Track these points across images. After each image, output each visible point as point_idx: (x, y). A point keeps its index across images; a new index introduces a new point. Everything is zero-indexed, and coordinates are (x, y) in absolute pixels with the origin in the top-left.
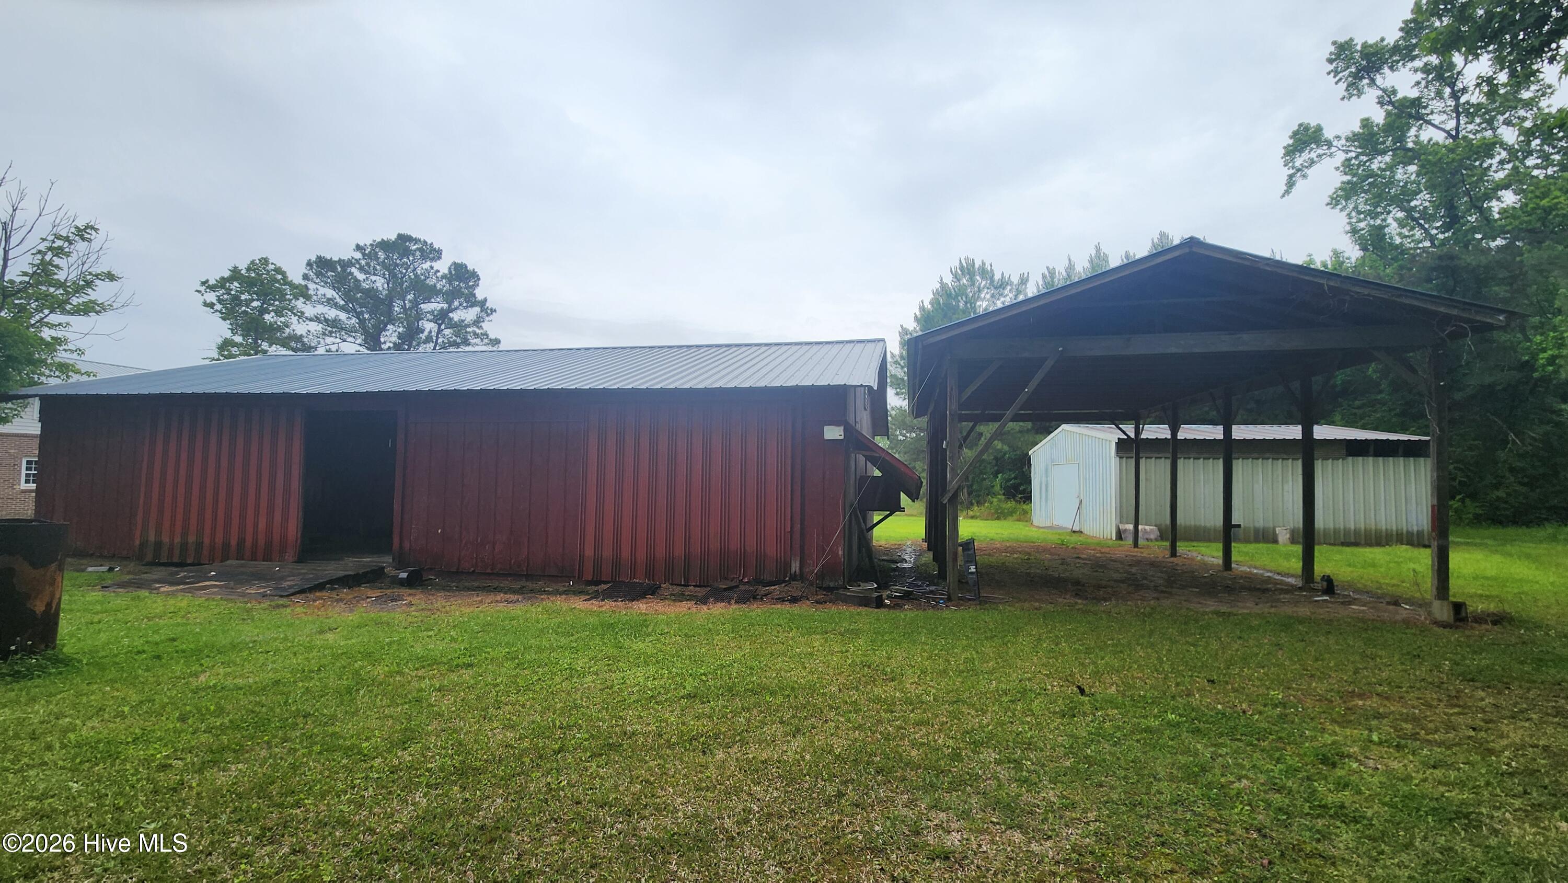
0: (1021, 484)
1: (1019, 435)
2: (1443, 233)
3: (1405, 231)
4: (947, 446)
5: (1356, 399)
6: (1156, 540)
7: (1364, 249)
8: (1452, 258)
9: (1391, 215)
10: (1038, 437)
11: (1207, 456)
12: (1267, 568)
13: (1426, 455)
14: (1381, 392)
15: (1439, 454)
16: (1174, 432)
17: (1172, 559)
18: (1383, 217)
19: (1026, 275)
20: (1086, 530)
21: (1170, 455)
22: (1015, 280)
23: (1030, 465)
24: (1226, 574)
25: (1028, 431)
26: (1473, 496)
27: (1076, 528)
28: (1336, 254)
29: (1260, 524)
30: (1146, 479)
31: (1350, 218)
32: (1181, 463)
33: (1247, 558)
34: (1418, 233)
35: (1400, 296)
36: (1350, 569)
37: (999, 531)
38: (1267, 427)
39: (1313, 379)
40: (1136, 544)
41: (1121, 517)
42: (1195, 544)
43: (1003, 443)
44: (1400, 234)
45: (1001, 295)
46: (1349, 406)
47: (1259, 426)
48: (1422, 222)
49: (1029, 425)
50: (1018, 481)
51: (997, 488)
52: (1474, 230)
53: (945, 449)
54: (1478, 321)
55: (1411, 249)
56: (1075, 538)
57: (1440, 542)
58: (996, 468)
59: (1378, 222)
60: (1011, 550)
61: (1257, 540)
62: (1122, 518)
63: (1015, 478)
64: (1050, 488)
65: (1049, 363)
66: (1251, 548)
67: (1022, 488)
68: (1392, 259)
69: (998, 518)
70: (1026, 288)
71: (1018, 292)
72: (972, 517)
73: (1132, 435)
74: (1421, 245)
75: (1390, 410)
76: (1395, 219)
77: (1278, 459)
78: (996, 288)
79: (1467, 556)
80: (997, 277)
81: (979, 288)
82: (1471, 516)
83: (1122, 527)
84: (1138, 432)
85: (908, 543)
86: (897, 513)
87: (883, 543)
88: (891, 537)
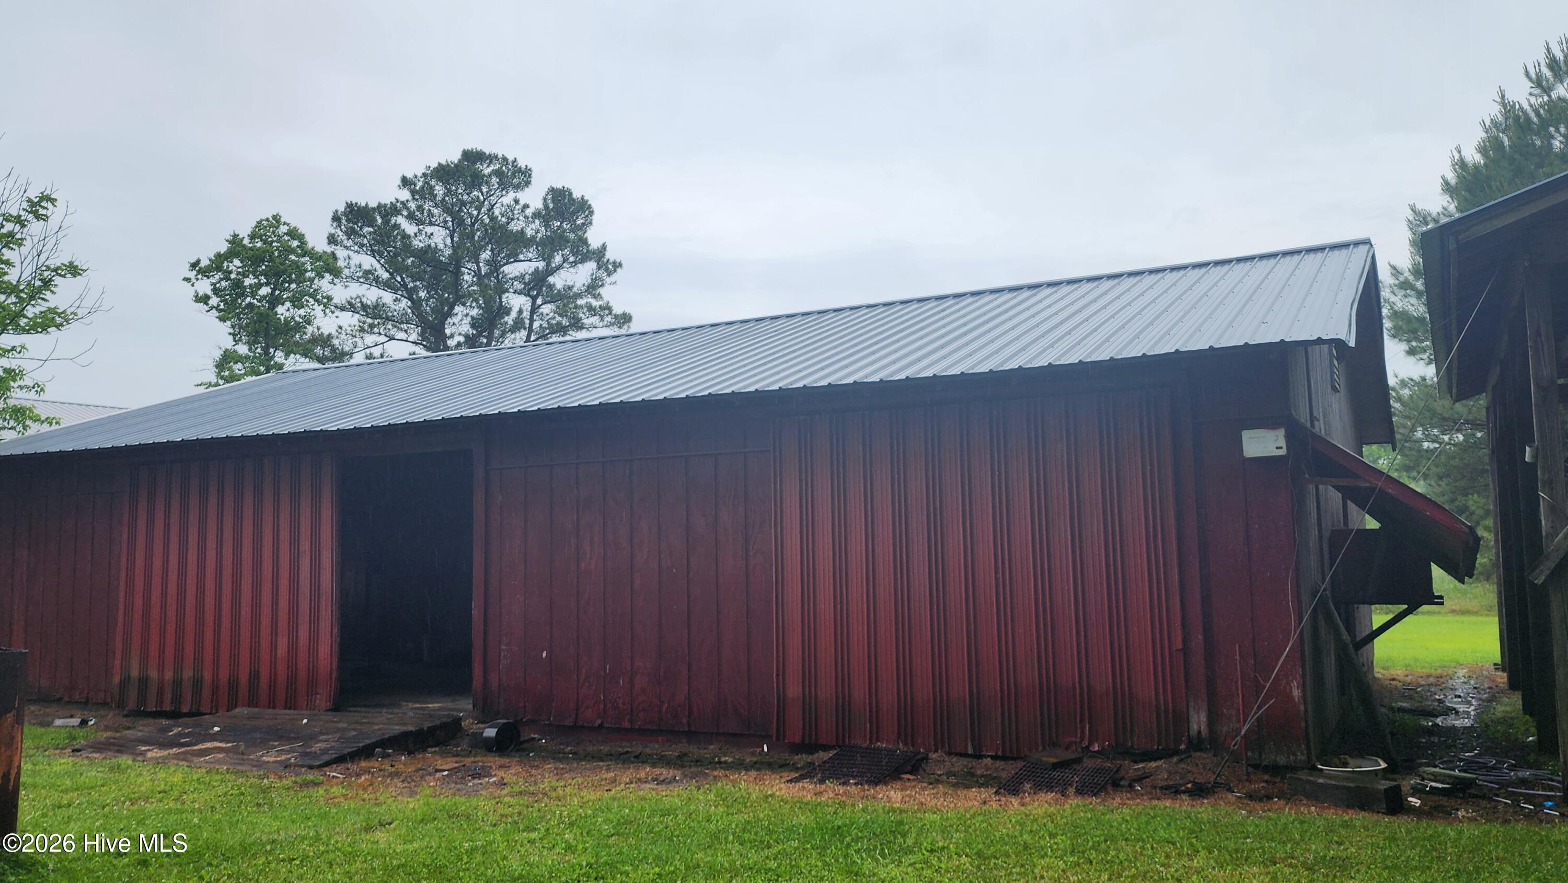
4: (1537, 456)
53: (1533, 466)
85: (1462, 672)
86: (1425, 608)
87: (1399, 672)
88: (1416, 660)
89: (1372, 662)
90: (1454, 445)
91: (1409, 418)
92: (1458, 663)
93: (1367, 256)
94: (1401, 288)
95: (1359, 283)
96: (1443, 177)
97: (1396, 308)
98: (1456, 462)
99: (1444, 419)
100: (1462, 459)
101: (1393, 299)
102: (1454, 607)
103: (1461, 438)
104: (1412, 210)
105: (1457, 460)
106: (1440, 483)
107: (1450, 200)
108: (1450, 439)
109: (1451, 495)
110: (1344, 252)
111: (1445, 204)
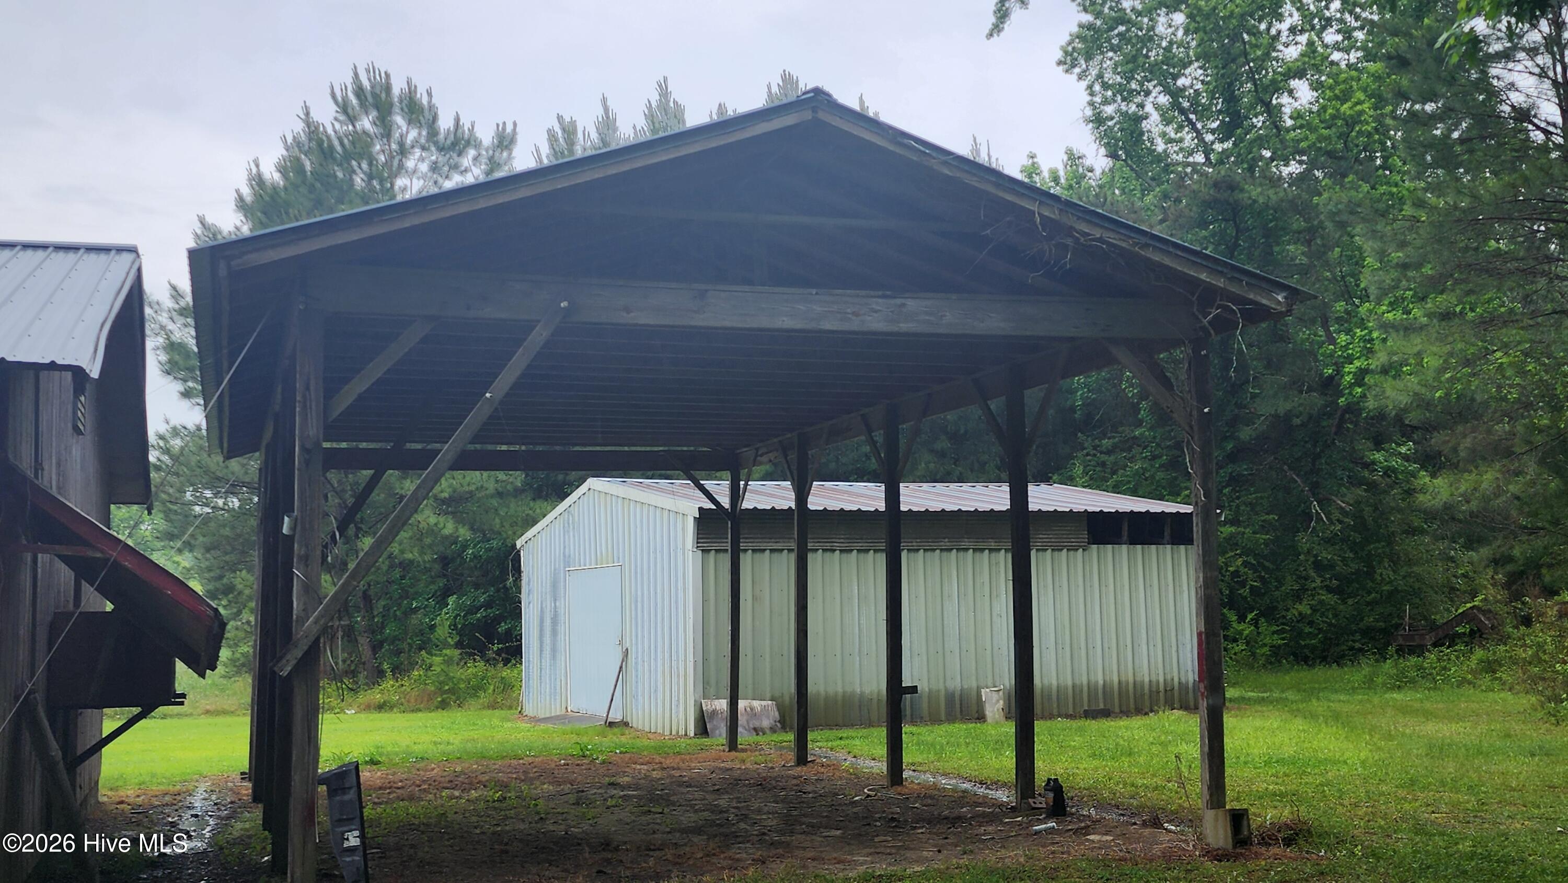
0: (498, 620)
1: (495, 502)
2: (1222, 141)
3: (1170, 131)
4: (293, 528)
5: (1104, 435)
6: (773, 730)
7: (1113, 155)
8: (1232, 187)
9: (1151, 99)
10: (539, 505)
11: (865, 546)
12: (964, 772)
13: (1187, 540)
14: (1140, 423)
15: (1207, 536)
16: (802, 496)
17: (799, 770)
18: (1138, 99)
19: (509, 129)
20: (639, 720)
21: (793, 545)
22: (486, 136)
23: (518, 570)
24: (892, 793)
25: (518, 492)
26: (1269, 613)
27: (616, 716)
28: (1073, 158)
29: (955, 684)
30: (754, 598)
31: (1092, 94)
32: (815, 561)
33: (932, 757)
34: (1188, 138)
35: (1145, 246)
36: (1096, 763)
37: (445, 735)
38: (966, 486)
39: (1027, 393)
40: (733, 744)
41: (706, 683)
42: (844, 733)
43: (459, 521)
44: (1163, 135)
45: (455, 167)
46: (1095, 448)
47: (953, 486)
48: (1192, 116)
49: (517, 478)
50: (494, 612)
51: (442, 631)
52: (1261, 142)
53: (290, 539)
54: (1252, 302)
55: (1178, 164)
56: (613, 739)
57: (1210, 701)
58: (441, 583)
59: (1133, 108)
60: (466, 782)
61: (951, 718)
62: (706, 688)
63: (488, 605)
64: (561, 629)
65: (539, 335)
66: (939, 733)
67: (503, 627)
68: (1153, 179)
69: (443, 705)
70: (510, 157)
71: (494, 164)
72: (381, 707)
73: (725, 502)
74: (1191, 159)
75: (1154, 458)
76: (1157, 107)
77: (982, 550)
78: (441, 149)
79: (1258, 723)
80: (445, 123)
81: (401, 144)
82: (1266, 650)
83: (707, 706)
84: (736, 495)
85: (202, 788)
86: (162, 709)
87: (129, 792)
88: (153, 775)
89: (97, 782)
90: (228, 511)
91: (177, 474)
92: (201, 775)
93: (131, 267)
94: (181, 315)
95: (115, 299)
96: (237, 191)
97: (173, 338)
98: (227, 531)
99: (219, 479)
100: (233, 528)
101: (171, 326)
102: (208, 707)
103: (236, 503)
104: (201, 223)
105: (228, 529)
106: (208, 556)
107: (244, 220)
108: (224, 504)
109: (218, 571)
110: (103, 257)
111: (239, 224)
